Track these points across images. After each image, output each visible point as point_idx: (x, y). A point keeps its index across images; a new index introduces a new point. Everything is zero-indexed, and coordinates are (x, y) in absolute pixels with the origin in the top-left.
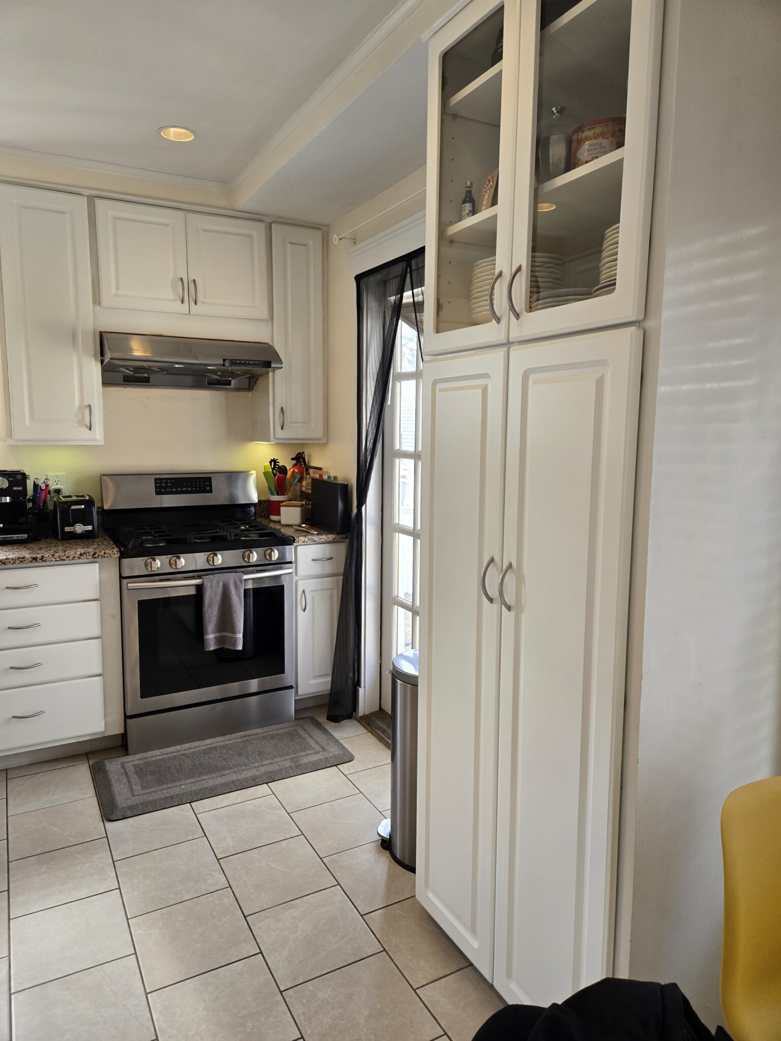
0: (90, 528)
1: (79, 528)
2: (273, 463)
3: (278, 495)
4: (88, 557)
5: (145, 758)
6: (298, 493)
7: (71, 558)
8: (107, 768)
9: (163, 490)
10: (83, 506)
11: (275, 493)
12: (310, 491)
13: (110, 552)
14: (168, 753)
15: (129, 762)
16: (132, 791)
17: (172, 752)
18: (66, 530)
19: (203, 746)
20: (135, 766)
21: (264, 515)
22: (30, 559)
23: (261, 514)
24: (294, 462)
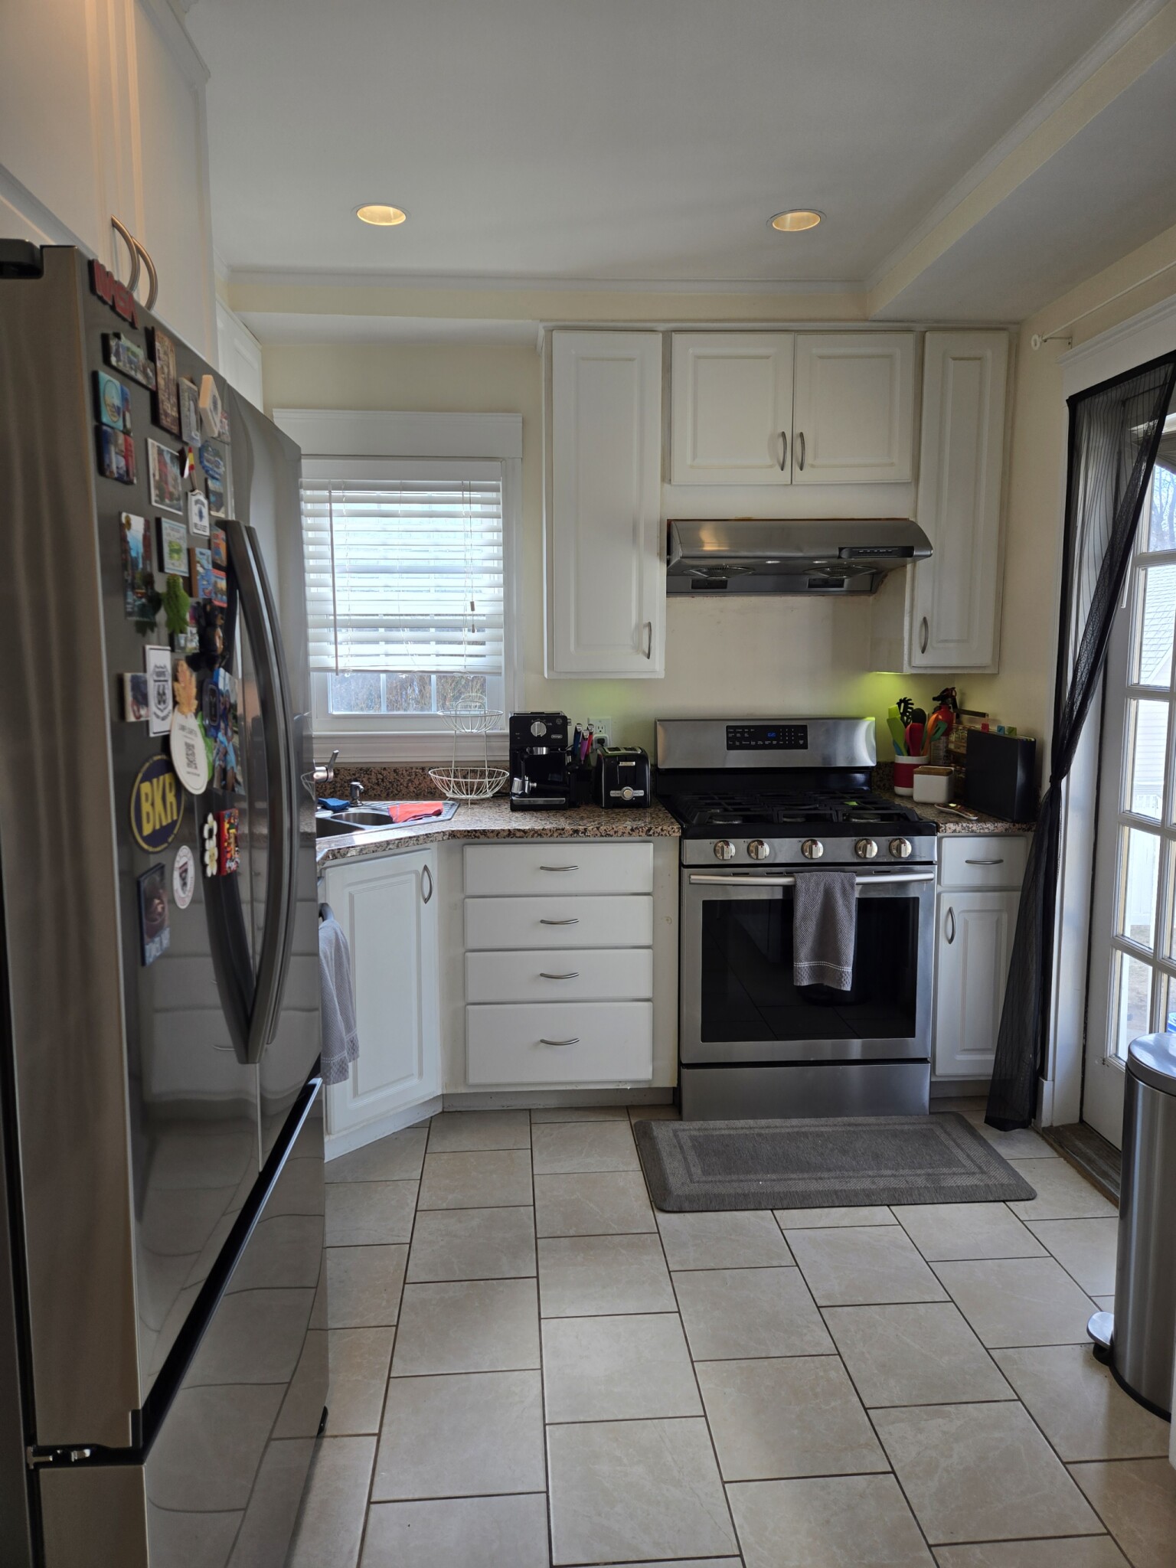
0: (641, 793)
1: (628, 793)
2: (903, 705)
3: (909, 755)
4: (641, 834)
5: (706, 1129)
6: (942, 754)
7: (620, 833)
8: (655, 1134)
9: (737, 743)
10: (634, 763)
11: (904, 752)
12: (963, 751)
13: (669, 829)
14: (736, 1129)
15: (684, 1130)
16: (690, 1175)
17: (742, 1128)
18: (611, 795)
19: (787, 1127)
20: (693, 1139)
21: (884, 785)
22: (571, 832)
23: (879, 783)
24: (938, 703)
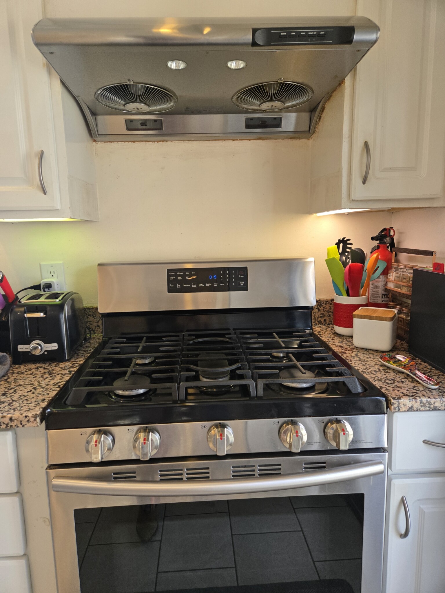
0: (54, 346)
2: (341, 245)
3: (348, 295)
6: (381, 291)
9: (179, 286)
10: (46, 314)
11: (344, 292)
12: (404, 291)
18: (19, 350)
21: (325, 320)
23: (320, 319)
24: (376, 243)
